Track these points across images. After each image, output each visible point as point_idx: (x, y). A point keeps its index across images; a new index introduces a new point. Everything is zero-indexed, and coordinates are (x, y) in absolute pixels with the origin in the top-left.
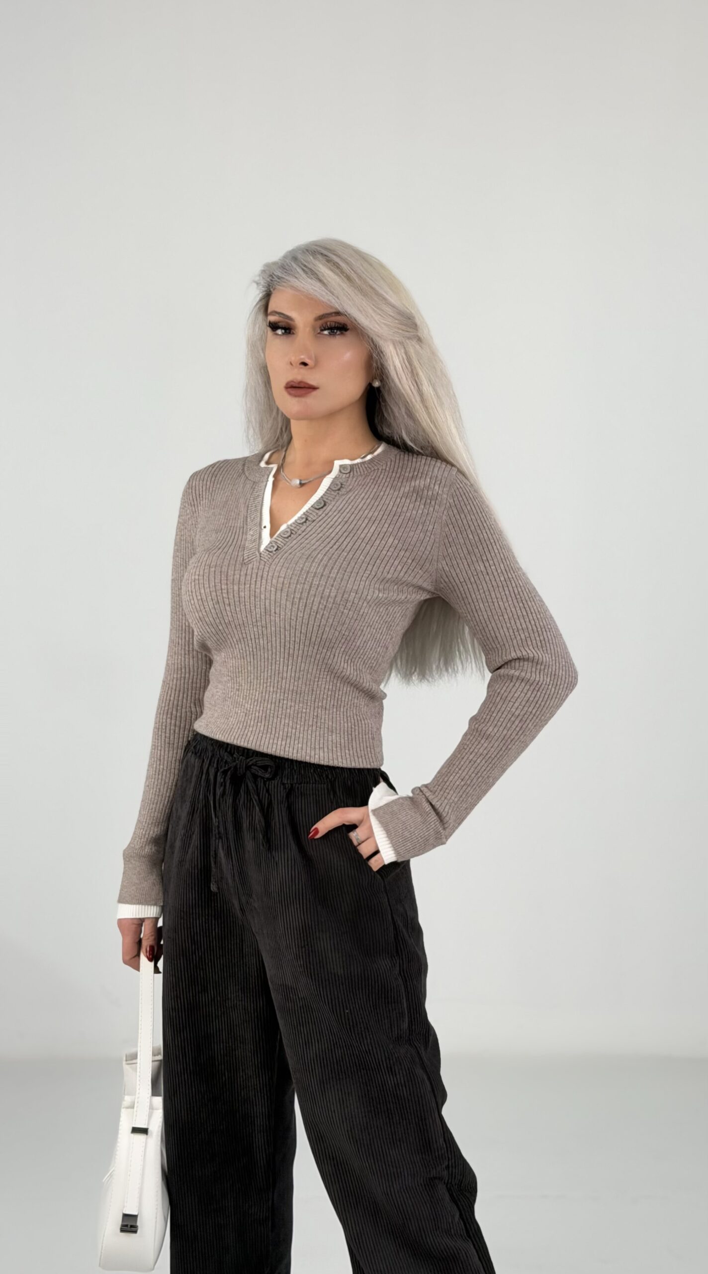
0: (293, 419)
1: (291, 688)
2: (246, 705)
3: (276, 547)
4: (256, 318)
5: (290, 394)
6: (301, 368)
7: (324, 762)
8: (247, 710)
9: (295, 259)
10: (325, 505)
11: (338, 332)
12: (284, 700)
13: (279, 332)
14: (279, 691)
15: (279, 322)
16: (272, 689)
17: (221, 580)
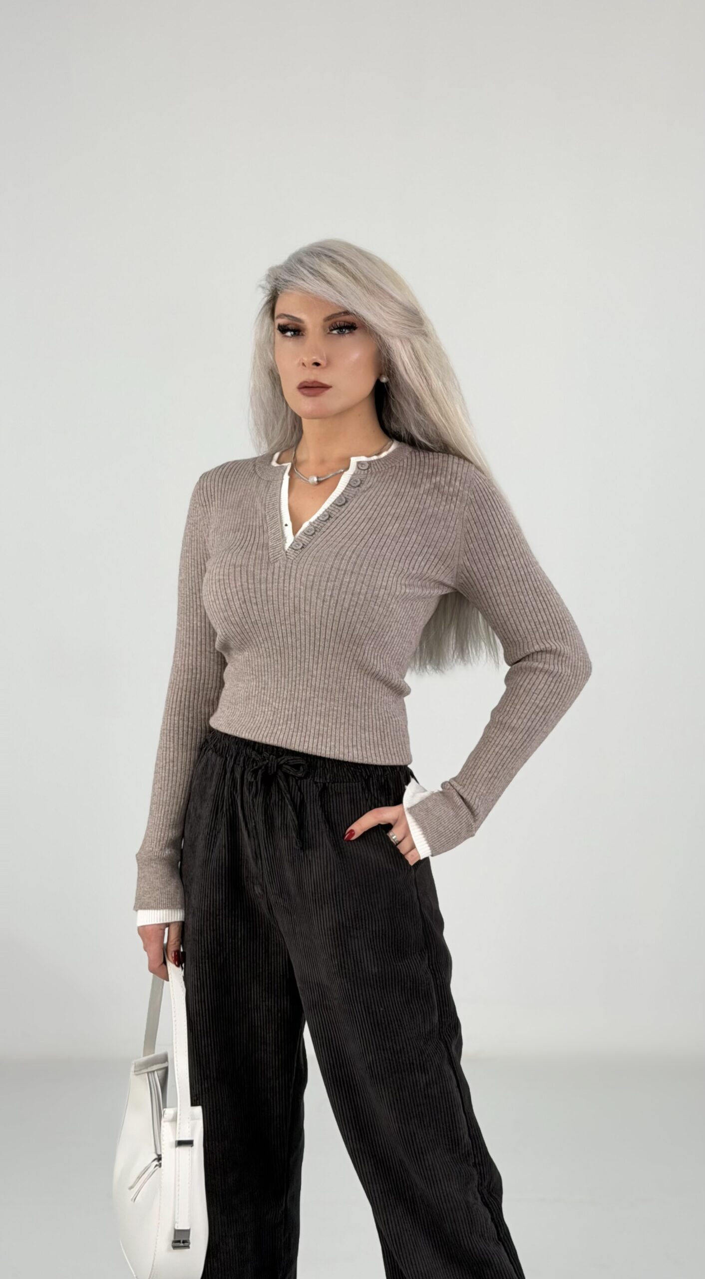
0: (305, 418)
1: (322, 686)
2: (274, 703)
3: (302, 545)
4: (263, 321)
5: (304, 394)
6: (314, 368)
7: (358, 760)
8: (275, 708)
9: (301, 262)
10: (346, 502)
11: (347, 331)
12: (314, 698)
13: (289, 334)
14: (309, 689)
15: (288, 324)
16: (301, 687)
17: (247, 580)
